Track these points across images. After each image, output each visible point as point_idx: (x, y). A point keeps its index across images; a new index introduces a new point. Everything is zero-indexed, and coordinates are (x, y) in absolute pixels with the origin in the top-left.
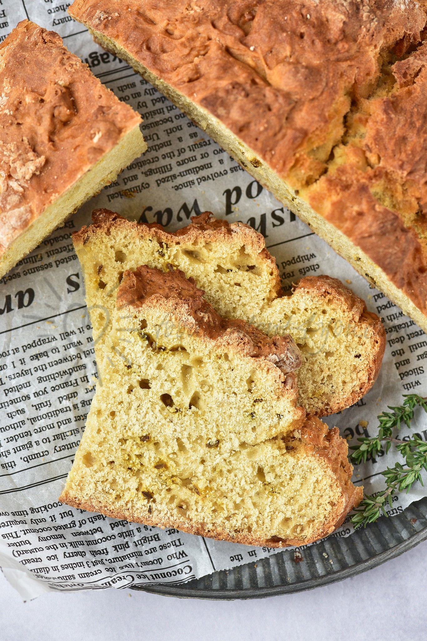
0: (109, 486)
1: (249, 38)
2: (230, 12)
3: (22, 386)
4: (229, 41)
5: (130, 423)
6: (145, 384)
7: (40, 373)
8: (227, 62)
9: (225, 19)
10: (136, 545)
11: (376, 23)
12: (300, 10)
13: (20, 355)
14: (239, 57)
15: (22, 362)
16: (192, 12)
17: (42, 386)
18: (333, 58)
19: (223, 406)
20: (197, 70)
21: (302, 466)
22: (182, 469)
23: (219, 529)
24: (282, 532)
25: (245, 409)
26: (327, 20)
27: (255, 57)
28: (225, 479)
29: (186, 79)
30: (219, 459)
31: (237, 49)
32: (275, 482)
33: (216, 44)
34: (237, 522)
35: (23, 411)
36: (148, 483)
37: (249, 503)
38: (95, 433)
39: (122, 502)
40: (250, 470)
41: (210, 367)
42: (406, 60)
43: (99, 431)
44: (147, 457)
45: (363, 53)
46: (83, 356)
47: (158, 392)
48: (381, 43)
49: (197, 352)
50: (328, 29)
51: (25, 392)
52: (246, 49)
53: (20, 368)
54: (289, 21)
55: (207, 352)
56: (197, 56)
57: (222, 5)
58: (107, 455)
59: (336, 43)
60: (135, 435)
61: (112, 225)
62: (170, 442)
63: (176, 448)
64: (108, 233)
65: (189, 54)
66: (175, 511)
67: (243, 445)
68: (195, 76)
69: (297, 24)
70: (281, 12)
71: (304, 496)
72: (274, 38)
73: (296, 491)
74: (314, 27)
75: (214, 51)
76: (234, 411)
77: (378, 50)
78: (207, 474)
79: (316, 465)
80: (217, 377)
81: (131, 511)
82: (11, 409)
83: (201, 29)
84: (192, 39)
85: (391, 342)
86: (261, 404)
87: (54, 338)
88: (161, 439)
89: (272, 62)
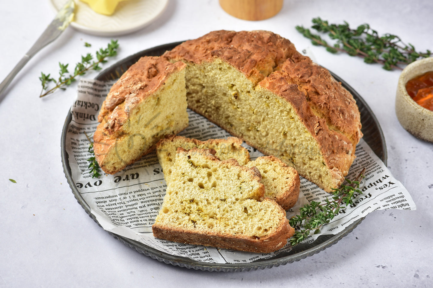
0: (175, 219)
1: (230, 43)
3: (134, 205)
4: (222, 45)
5: (185, 195)
6: (191, 180)
7: (142, 200)
9: (220, 40)
12: (251, 35)
13: (133, 194)
15: (134, 196)
17: (143, 204)
19: (227, 185)
21: (264, 205)
22: (209, 211)
23: (228, 232)
24: (257, 233)
25: (237, 185)
28: (229, 213)
30: (226, 205)
32: (253, 213)
34: (236, 230)
35: (134, 212)
36: (193, 216)
37: (241, 222)
38: (168, 200)
39: (182, 225)
40: (240, 209)
41: (220, 171)
43: (170, 200)
44: (193, 207)
45: (279, 49)
46: (161, 196)
47: (197, 182)
49: (214, 166)
50: (263, 39)
51: (135, 206)
52: (230, 46)
53: (132, 198)
54: (247, 38)
55: (218, 166)
57: (218, 36)
58: (174, 208)
59: (267, 43)
60: (187, 200)
61: (174, 138)
62: (203, 201)
63: (206, 202)
64: (172, 141)
66: (207, 227)
67: (237, 200)
69: (250, 38)
71: (266, 217)
73: (263, 216)
74: (257, 39)
76: (232, 187)
78: (221, 212)
79: (271, 204)
80: (224, 175)
81: (186, 228)
82: (129, 211)
85: (303, 191)
86: (244, 183)
87: (148, 189)
88: (199, 199)
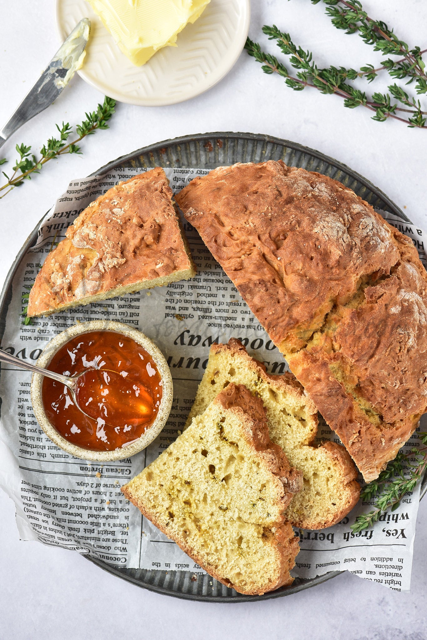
1: (279, 251)
2: (271, 231)
4: (266, 250)
8: (261, 264)
9: (267, 235)
10: (99, 533)
11: (361, 261)
12: (315, 241)
14: (270, 261)
16: (248, 226)
18: (327, 277)
20: (241, 264)
26: (330, 252)
27: (279, 264)
29: (233, 268)
31: (270, 256)
33: (258, 250)
42: (374, 287)
45: (348, 277)
48: (362, 272)
50: (329, 258)
52: (275, 258)
54: (306, 247)
56: (244, 254)
57: (267, 227)
59: (332, 268)
65: (239, 252)
68: (239, 268)
69: (311, 251)
70: (303, 240)
72: (294, 256)
74: (320, 255)
75: (255, 255)
77: (359, 277)
83: (251, 238)
84: (244, 243)
89: (289, 270)
